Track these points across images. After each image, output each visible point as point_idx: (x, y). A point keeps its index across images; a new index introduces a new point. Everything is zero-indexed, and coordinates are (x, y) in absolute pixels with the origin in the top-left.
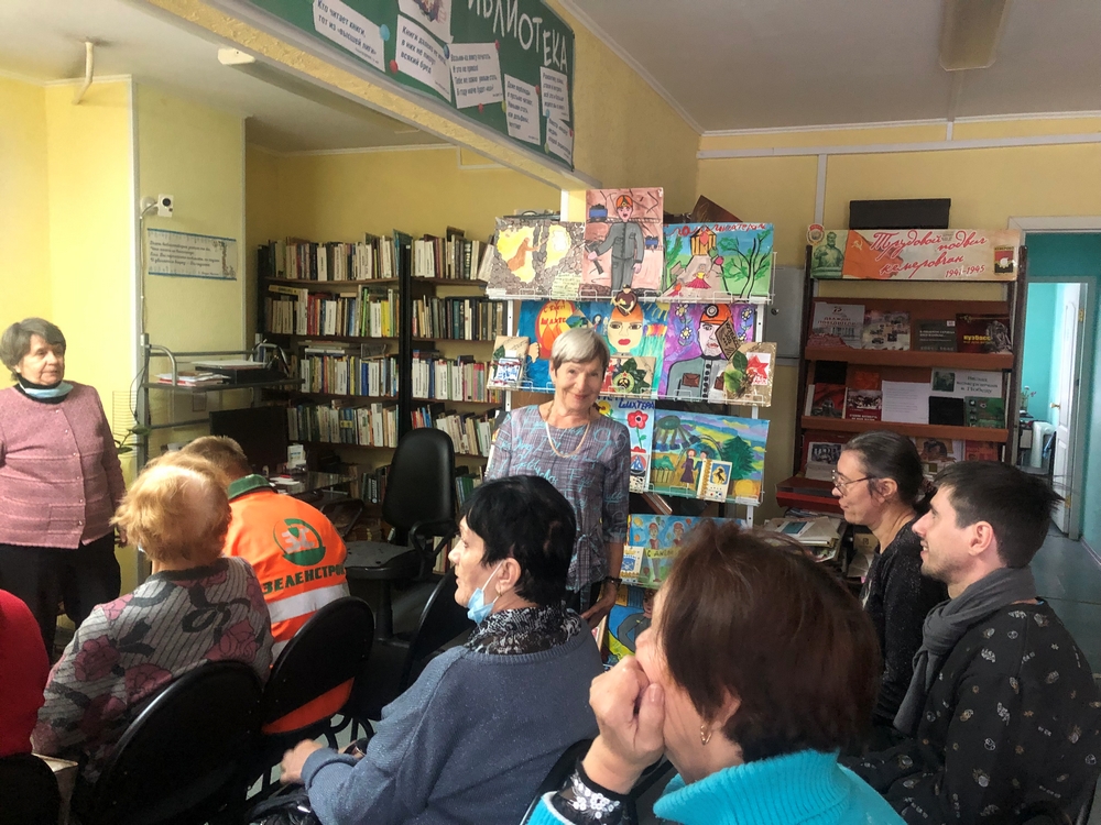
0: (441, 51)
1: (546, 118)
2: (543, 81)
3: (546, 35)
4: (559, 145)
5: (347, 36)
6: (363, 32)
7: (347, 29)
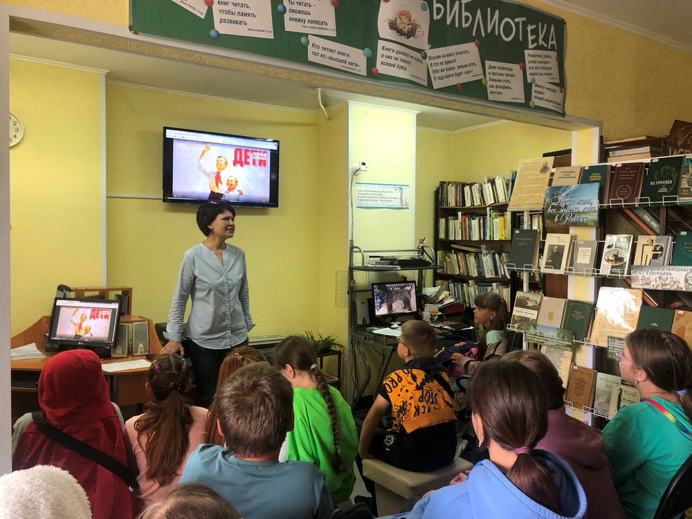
0: (418, 56)
1: (531, 84)
2: (527, 59)
3: (530, 28)
4: (546, 100)
5: (336, 59)
6: (348, 55)
7: (335, 55)
